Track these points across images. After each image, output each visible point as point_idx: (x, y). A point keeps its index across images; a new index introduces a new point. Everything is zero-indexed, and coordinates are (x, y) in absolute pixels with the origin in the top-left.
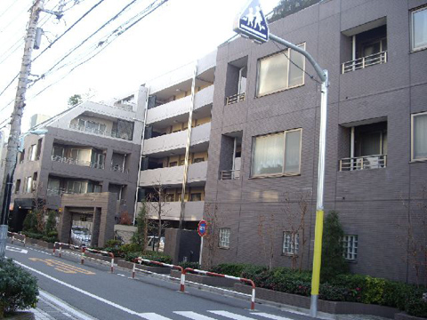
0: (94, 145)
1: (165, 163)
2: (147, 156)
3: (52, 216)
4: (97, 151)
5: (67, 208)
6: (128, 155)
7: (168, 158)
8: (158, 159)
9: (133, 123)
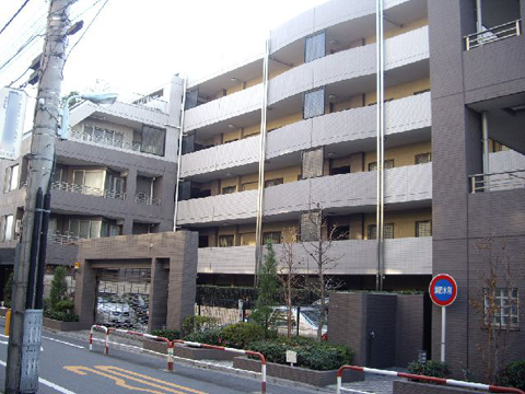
0: (109, 164)
1: (214, 189)
2: (186, 179)
3: (60, 277)
4: (114, 173)
5: (90, 262)
6: (159, 178)
7: (219, 181)
8: (201, 184)
9: (165, 130)
